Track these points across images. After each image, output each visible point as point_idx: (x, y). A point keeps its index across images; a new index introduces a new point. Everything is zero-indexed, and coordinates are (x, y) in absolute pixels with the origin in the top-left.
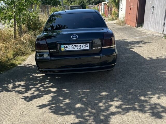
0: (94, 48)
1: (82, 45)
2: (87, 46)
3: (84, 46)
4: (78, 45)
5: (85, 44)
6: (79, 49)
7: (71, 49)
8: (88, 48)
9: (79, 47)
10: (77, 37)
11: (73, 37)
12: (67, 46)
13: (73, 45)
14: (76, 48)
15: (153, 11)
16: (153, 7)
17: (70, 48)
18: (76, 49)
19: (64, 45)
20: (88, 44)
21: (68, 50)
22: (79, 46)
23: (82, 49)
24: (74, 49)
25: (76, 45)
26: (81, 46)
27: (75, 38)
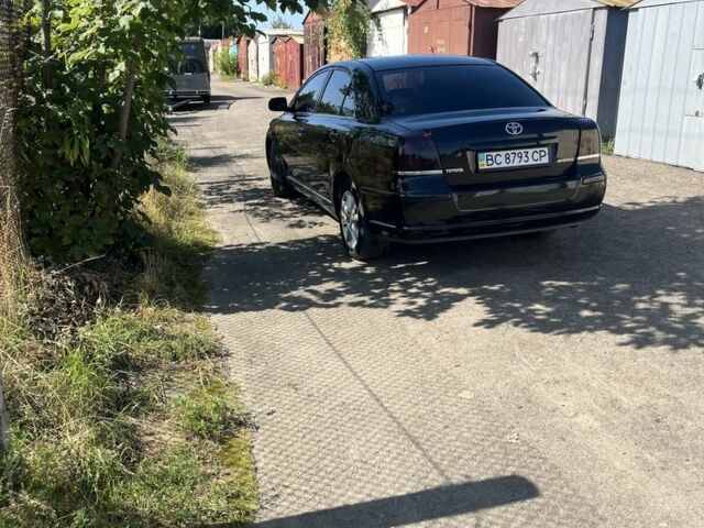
0: (559, 161)
1: (531, 151)
2: (543, 154)
3: (536, 156)
4: (522, 151)
5: (538, 150)
6: (523, 163)
7: (504, 165)
8: (545, 160)
9: (524, 158)
10: (519, 129)
11: (510, 130)
12: (494, 154)
13: (510, 152)
14: (517, 159)
15: (535, 68)
16: (536, 55)
17: (501, 160)
18: (516, 163)
19: (486, 154)
20: (546, 149)
21: (495, 166)
22: (524, 155)
23: (531, 162)
24: (511, 165)
25: (517, 151)
26: (530, 155)
27: (515, 133)
